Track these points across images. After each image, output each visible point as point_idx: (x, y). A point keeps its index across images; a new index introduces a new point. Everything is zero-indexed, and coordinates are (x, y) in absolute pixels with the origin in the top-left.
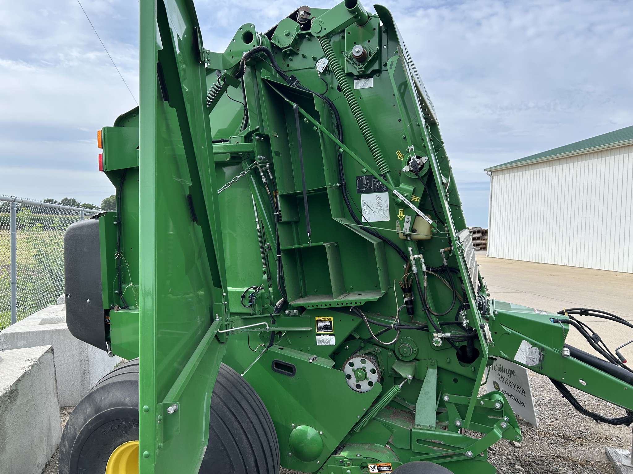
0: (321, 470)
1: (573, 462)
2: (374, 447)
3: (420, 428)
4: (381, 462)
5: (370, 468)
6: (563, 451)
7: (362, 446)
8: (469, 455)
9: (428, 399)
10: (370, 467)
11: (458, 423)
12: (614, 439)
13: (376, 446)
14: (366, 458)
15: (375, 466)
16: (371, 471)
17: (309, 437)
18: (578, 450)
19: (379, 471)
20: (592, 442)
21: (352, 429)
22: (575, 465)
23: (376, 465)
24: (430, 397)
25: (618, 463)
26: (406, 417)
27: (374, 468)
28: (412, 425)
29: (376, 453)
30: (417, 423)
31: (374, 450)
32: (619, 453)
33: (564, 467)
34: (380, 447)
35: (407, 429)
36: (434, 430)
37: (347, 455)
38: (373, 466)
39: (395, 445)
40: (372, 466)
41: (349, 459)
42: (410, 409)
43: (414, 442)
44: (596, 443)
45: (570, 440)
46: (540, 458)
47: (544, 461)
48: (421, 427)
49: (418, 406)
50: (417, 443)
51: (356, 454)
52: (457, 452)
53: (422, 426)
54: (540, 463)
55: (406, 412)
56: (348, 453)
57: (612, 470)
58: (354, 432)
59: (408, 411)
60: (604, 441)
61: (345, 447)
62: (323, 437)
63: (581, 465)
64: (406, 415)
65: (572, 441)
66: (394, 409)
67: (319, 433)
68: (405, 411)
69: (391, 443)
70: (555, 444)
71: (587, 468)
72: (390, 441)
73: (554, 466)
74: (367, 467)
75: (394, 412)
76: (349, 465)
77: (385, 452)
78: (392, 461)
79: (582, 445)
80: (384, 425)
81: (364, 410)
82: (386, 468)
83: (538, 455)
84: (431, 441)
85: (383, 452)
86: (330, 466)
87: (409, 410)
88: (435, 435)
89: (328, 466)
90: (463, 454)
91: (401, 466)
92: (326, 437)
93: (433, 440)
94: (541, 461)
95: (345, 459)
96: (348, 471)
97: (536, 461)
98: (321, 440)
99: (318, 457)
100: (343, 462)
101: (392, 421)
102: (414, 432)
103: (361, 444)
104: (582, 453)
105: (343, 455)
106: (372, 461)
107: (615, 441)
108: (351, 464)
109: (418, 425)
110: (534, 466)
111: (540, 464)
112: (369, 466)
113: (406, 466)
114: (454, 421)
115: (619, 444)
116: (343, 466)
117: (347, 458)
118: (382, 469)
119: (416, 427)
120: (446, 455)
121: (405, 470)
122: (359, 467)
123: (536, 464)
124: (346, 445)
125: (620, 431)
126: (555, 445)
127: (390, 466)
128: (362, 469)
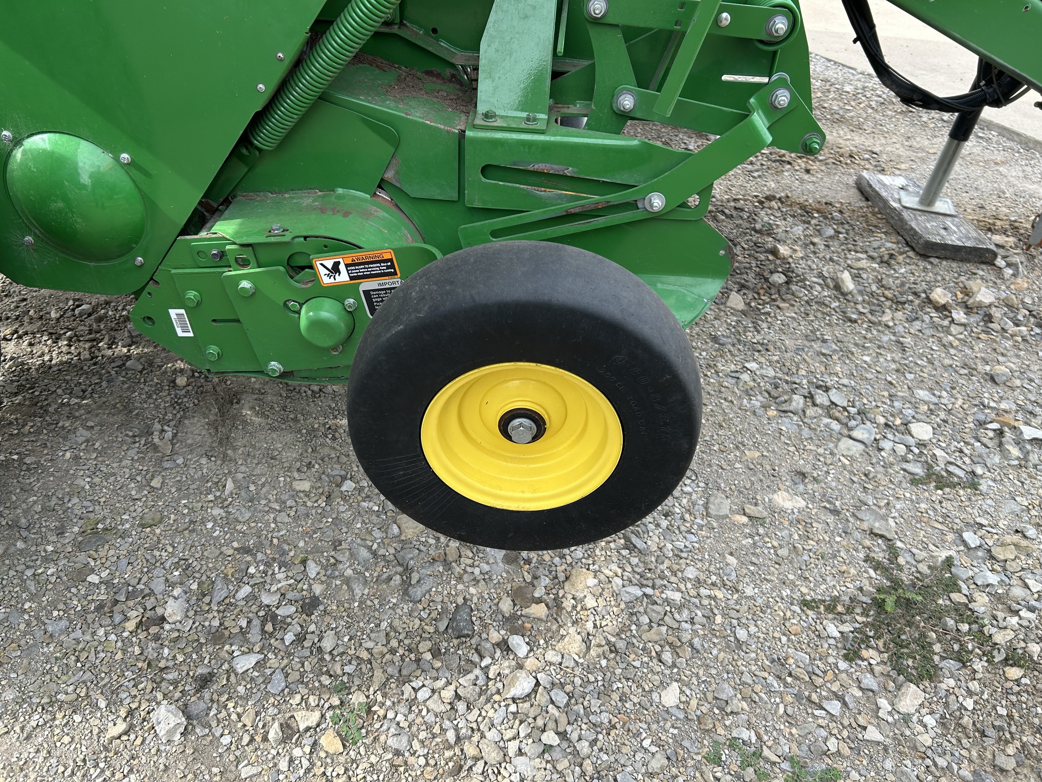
0: (151, 287)
1: (801, 208)
2: (333, 199)
3: (495, 124)
4: (360, 248)
5: (323, 271)
6: (773, 185)
7: (293, 198)
8: (655, 204)
9: (526, 17)
10: (321, 269)
11: (627, 102)
12: (867, 156)
13: (340, 197)
14: (302, 239)
15: (337, 264)
16: (326, 280)
17: (85, 179)
18: (802, 181)
19: (352, 278)
20: (827, 164)
21: (245, 140)
22: (807, 212)
23: (341, 260)
24: (534, 8)
25: (895, 205)
26: (445, 94)
27: (336, 269)
28: (463, 117)
29: (339, 217)
30: (482, 108)
31: (333, 210)
32: (887, 183)
33: (785, 219)
34: (355, 198)
35: (448, 132)
36: (544, 128)
37: (237, 233)
38: (329, 264)
39: (406, 188)
40: (326, 263)
41: (243, 245)
42: (453, 66)
43: (473, 175)
44: (834, 166)
45: (784, 161)
46: (732, 204)
47: (742, 210)
48: (499, 123)
49: (489, 46)
50: (483, 179)
51: (268, 227)
52: (614, 197)
53: (502, 117)
54: (734, 213)
55: (443, 79)
56: (241, 224)
57: (879, 218)
58: (257, 153)
59: (448, 72)
60: (849, 161)
61: (231, 207)
62: (134, 172)
63: (818, 211)
64: (443, 87)
65: (789, 163)
66: (399, 68)
67: (117, 159)
68: (438, 76)
69: (394, 182)
70: (757, 171)
71: (833, 218)
72: (389, 175)
73: (764, 217)
74: (311, 267)
75: (400, 76)
76: (244, 264)
77: (371, 214)
78: (398, 244)
79: (808, 171)
80: (365, 122)
81: (281, 60)
82: (375, 269)
83: (727, 197)
84: (530, 168)
85: (367, 215)
86: (180, 271)
87: (453, 72)
88: (547, 147)
89: (173, 271)
90: (632, 205)
91: (431, 265)
92: (147, 174)
93: (536, 166)
94: (736, 208)
95: (228, 247)
96: (245, 284)
97: (727, 211)
98: (131, 185)
99: (137, 243)
100: (222, 254)
101: (393, 104)
102: (474, 141)
103: (286, 192)
104: (810, 187)
105: (221, 234)
106: (326, 246)
107: (868, 160)
108: (253, 261)
109: (487, 116)
110: (723, 221)
111: (734, 215)
112: (318, 263)
113: (457, 266)
114: (613, 96)
115: (876, 166)
116: (226, 269)
117: (234, 243)
118: (362, 270)
119: (479, 121)
120: (577, 210)
121: (452, 282)
122: (281, 268)
123: (727, 216)
124: (235, 197)
125: (872, 141)
126: (756, 174)
127: (391, 260)
128: (292, 274)
